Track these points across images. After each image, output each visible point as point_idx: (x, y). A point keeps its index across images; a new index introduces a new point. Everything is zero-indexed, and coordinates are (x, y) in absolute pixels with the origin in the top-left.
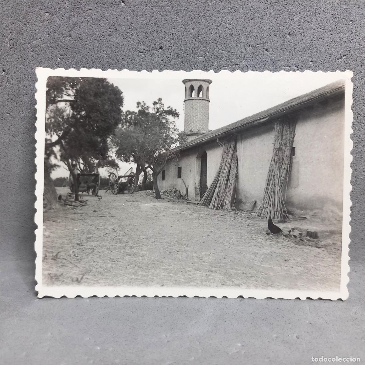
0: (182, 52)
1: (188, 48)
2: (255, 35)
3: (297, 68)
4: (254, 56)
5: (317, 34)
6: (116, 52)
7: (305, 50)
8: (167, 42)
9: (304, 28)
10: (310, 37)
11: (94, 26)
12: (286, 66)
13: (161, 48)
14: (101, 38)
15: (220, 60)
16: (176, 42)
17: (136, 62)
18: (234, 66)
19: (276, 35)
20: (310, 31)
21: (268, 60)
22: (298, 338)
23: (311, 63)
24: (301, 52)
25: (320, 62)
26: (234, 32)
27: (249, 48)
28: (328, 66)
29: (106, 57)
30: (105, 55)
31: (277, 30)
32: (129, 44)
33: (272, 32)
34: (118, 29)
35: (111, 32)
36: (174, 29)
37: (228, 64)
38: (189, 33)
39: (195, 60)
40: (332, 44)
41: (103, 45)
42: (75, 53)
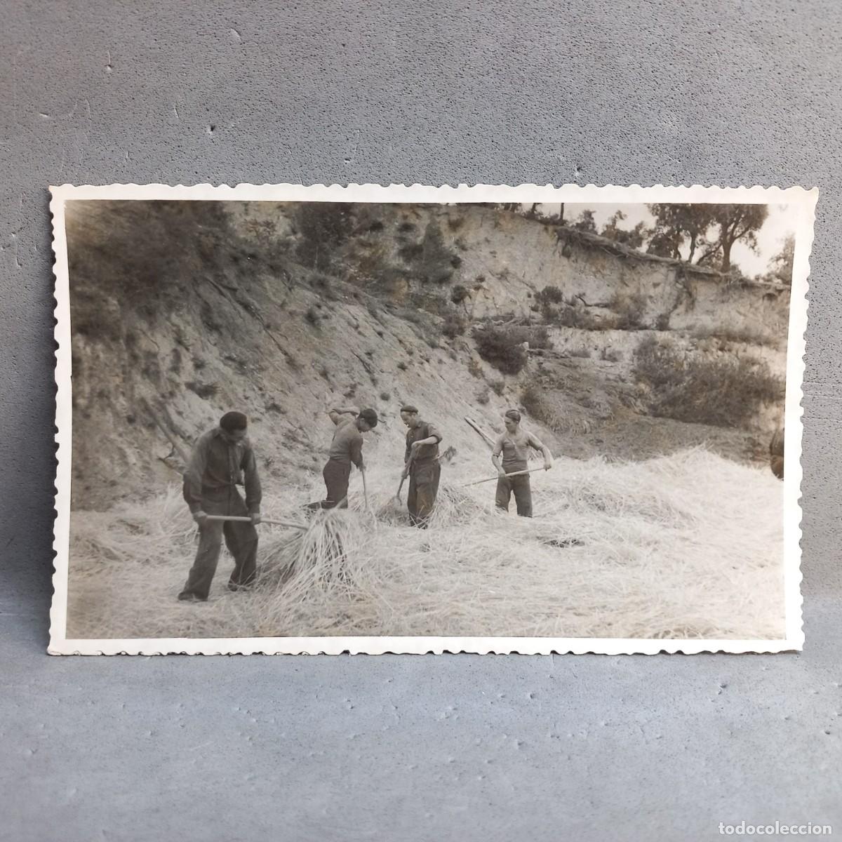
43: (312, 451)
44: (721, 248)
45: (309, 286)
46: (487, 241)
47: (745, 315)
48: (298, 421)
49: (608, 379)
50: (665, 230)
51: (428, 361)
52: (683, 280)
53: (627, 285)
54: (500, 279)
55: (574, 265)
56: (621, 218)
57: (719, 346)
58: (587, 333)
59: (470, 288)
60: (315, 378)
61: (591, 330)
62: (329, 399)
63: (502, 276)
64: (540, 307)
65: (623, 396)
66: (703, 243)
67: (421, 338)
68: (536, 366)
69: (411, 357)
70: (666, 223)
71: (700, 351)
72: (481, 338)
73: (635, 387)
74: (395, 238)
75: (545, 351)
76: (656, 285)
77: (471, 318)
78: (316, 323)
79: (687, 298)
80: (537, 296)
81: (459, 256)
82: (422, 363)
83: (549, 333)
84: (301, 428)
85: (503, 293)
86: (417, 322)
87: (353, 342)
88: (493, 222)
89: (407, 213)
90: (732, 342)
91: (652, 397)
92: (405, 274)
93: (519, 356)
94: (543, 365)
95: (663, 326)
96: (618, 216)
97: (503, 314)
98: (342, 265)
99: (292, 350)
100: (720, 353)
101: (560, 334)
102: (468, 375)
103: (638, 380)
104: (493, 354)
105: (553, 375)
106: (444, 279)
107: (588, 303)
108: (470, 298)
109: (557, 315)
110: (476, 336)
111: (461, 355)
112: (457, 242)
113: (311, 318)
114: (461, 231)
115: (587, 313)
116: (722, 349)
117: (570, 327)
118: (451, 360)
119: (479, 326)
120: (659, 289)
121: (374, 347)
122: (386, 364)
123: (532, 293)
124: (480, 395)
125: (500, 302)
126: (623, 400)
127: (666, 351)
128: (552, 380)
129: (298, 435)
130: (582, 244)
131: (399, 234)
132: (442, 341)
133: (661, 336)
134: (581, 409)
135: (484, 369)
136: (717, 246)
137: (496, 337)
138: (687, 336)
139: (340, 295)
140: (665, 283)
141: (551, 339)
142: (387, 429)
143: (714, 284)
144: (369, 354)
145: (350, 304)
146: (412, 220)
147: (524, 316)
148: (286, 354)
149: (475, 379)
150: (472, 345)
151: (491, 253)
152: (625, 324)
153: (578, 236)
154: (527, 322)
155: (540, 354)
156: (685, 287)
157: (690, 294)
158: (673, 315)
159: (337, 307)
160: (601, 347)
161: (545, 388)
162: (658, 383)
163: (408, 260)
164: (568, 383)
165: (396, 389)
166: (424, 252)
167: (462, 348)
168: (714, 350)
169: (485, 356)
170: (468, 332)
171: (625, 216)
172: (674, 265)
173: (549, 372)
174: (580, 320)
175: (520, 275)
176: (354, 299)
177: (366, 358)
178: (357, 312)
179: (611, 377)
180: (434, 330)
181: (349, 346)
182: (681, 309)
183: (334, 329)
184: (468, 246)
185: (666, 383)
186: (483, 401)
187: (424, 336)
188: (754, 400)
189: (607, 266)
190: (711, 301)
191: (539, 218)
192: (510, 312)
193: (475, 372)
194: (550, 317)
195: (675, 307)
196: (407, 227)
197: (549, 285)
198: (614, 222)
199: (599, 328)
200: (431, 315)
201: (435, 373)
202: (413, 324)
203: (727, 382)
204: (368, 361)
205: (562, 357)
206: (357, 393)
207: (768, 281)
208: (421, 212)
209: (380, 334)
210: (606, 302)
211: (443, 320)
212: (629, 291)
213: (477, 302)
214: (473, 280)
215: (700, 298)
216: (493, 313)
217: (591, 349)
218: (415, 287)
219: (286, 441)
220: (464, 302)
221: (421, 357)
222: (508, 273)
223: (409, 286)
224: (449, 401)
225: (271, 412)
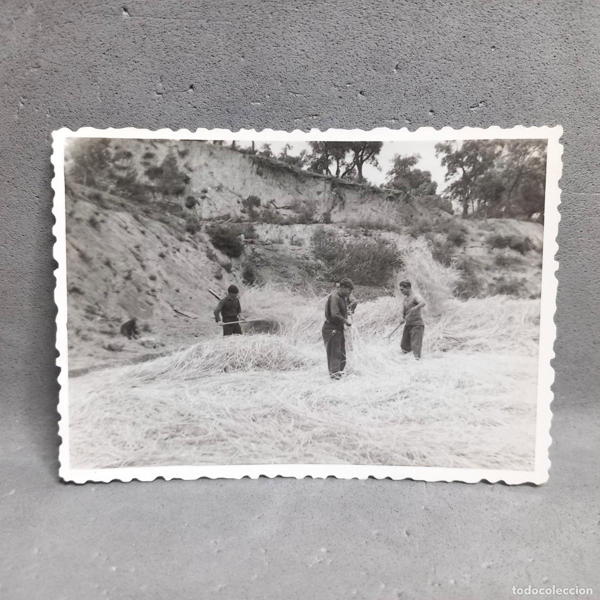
0: (228, 95)
1: (236, 89)
2: (343, 69)
3: (409, 122)
4: (341, 102)
5: (440, 69)
6: (117, 93)
7: (421, 93)
8: (202, 77)
9: (420, 57)
10: (429, 73)
11: (78, 50)
12: (392, 119)
13: (191, 87)
14: (92, 70)
15: (288, 108)
16: (216, 77)
17: (151, 109)
18: (310, 118)
19: (376, 68)
20: (429, 63)
21: (363, 108)
22: (408, 534)
23: (431, 114)
24: (414, 97)
25: (444, 111)
26: (310, 63)
27: (334, 89)
28: (456, 119)
29: (100, 101)
30: (99, 98)
31: (377, 61)
32: (138, 80)
33: (369, 64)
34: (119, 55)
35: (107, 60)
36: (212, 56)
37: (301, 114)
38: (237, 64)
39: (248, 108)
40: (463, 85)
41: (95, 81)
42: (47, 95)
43: (107, 320)
44: (356, 167)
45: (88, 199)
46: (206, 165)
47: (376, 211)
48: (94, 299)
49: (298, 258)
50: (319, 156)
51: (178, 250)
52: (336, 189)
53: (300, 193)
54: (217, 191)
55: (265, 180)
56: (290, 148)
57: (364, 233)
58: (280, 227)
59: (198, 197)
60: (102, 267)
61: (282, 225)
62: (114, 282)
63: (219, 189)
64: (247, 209)
65: (308, 269)
66: (343, 164)
67: (171, 234)
68: (250, 251)
69: (167, 249)
70: (319, 152)
71: (352, 237)
72: (213, 233)
73: (315, 263)
74: (141, 163)
75: (256, 241)
76: (319, 193)
77: (201, 219)
78: (97, 226)
79: (339, 201)
80: (244, 202)
81: (188, 175)
82: (175, 252)
83: (255, 227)
84: (97, 304)
85: (221, 201)
86: (167, 223)
87: (124, 238)
88: (208, 152)
89: (148, 146)
90: (371, 230)
91: (326, 268)
92: (151, 189)
93: (239, 244)
94: (256, 250)
95: (327, 221)
96: (287, 147)
97: (222, 215)
98: (104, 182)
99: (82, 247)
100: (365, 237)
101: (262, 229)
102: (207, 259)
103: (317, 258)
104: (221, 244)
105: (262, 257)
106: (179, 192)
107: (277, 206)
108: (199, 204)
109: (258, 215)
110: (209, 232)
111: (200, 245)
112: (185, 166)
113: (93, 223)
114: (187, 159)
115: (278, 213)
116: (365, 235)
117: (268, 223)
118: (194, 250)
119: (209, 224)
120: (321, 196)
121: (141, 242)
122: (151, 255)
123: (241, 201)
124: (216, 273)
125: (219, 206)
126: (308, 271)
127: (331, 237)
128: (262, 260)
129: (95, 309)
130: (270, 167)
131: (143, 160)
132: (187, 236)
133: (327, 227)
134: (282, 279)
135: (217, 255)
136: (352, 165)
137: (223, 231)
138: (344, 227)
139: (111, 205)
140: (325, 191)
141: (257, 232)
142: (158, 301)
143: (355, 191)
144: (137, 247)
145: (118, 211)
146: (152, 150)
147: (237, 216)
148: (78, 250)
149: (212, 262)
150: (207, 238)
151: (210, 173)
152: (303, 220)
153: (266, 161)
154: (239, 221)
155: (252, 243)
156: (337, 194)
157: (341, 199)
158: (332, 213)
159: (110, 215)
160: (290, 236)
161: (258, 266)
162: (330, 259)
163: (152, 178)
164: (273, 262)
165: (159, 271)
166: (164, 173)
167: (201, 241)
168: (361, 235)
169: (216, 245)
170: (203, 228)
171: (292, 147)
172: (329, 179)
173: (260, 255)
174: (274, 218)
175: (231, 188)
176: (122, 208)
177: (135, 250)
178: (125, 217)
179: (300, 256)
180: (180, 228)
181: (123, 242)
182: (336, 208)
183: (110, 230)
184: (193, 168)
185: (334, 259)
186: (219, 277)
187: (173, 232)
188: (389, 267)
189: (286, 181)
190: (355, 203)
191: (239, 149)
192: (227, 213)
193: (211, 257)
194: (254, 216)
195: (333, 207)
196: (149, 156)
197: (251, 195)
198: (286, 151)
199: (287, 224)
200: (176, 218)
201: (184, 259)
202: (164, 225)
203: (372, 256)
204: (138, 253)
205: (267, 244)
206: (133, 276)
207: (389, 188)
208: (158, 145)
209: (143, 232)
210: (288, 205)
211: (185, 221)
212: (303, 197)
213: (203, 208)
214: (200, 192)
215: (348, 201)
216: (215, 215)
217: (284, 238)
218: (159, 198)
219: (88, 314)
220: (194, 208)
221: (174, 248)
222: (222, 187)
223: (155, 197)
224: (197, 279)
225: (73, 294)
